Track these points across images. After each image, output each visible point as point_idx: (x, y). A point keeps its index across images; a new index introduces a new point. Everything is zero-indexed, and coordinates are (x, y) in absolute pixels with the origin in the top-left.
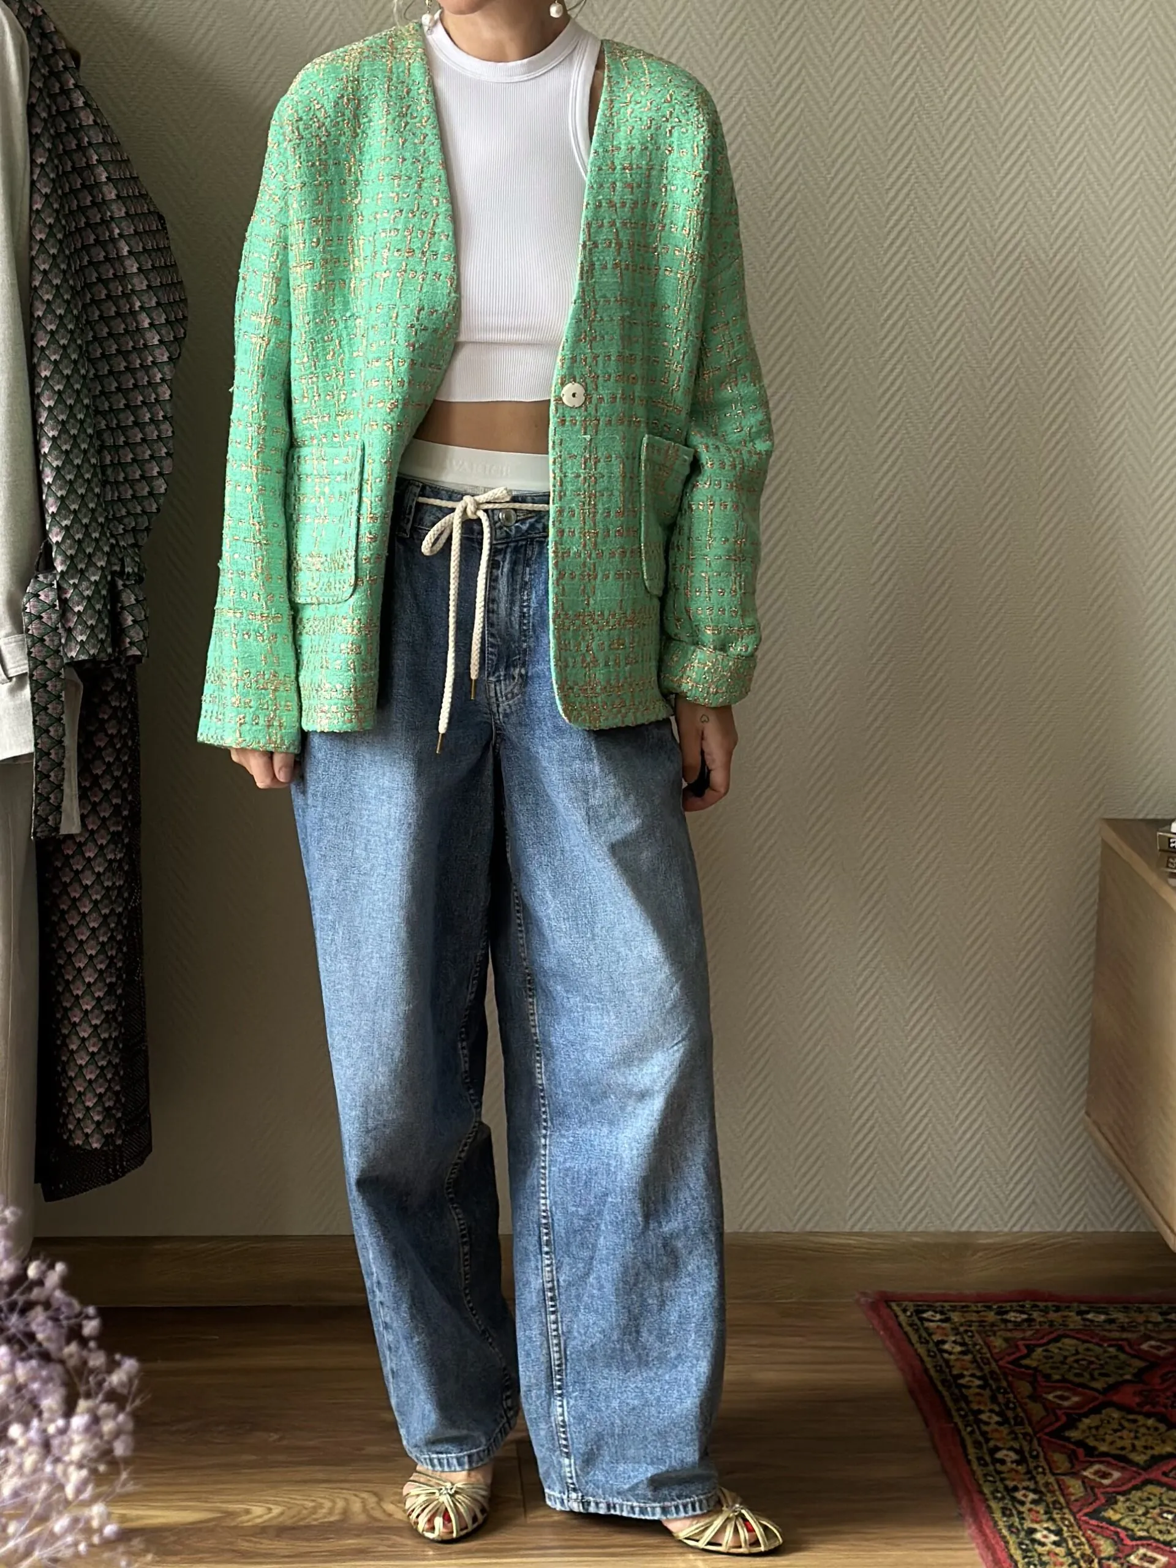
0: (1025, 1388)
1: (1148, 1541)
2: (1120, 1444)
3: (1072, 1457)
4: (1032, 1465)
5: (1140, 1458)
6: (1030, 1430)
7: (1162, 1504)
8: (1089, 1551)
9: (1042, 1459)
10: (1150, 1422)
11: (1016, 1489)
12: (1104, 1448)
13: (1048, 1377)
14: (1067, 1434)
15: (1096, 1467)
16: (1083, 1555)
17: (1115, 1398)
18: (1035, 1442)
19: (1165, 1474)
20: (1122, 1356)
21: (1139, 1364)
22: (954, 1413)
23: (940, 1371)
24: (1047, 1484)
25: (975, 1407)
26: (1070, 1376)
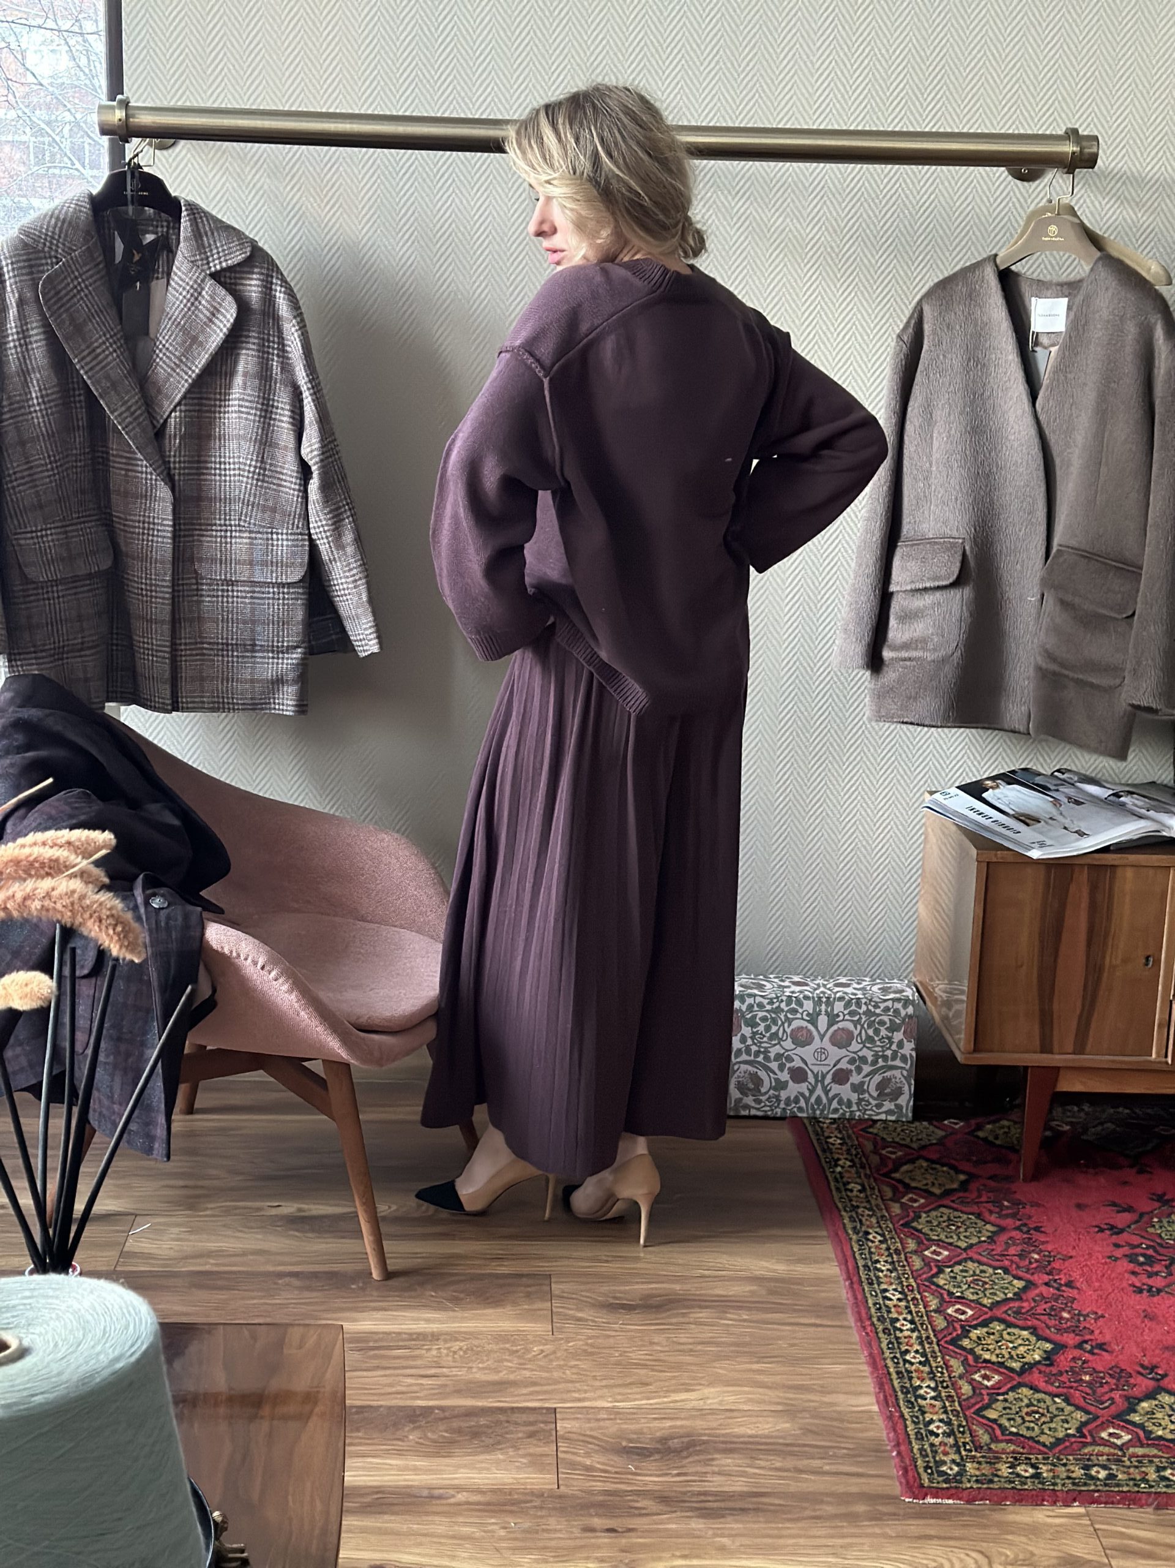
0: (869, 1146)
1: (939, 1243)
2: (925, 1182)
3: (895, 1190)
4: (869, 1193)
5: (937, 1191)
6: (868, 1172)
7: (949, 1219)
8: (900, 1247)
9: (876, 1191)
10: (945, 1169)
11: (858, 1207)
12: (913, 1184)
13: (883, 1139)
14: (893, 1175)
15: (910, 1196)
16: (896, 1250)
17: (924, 1153)
18: (872, 1180)
19: (953, 1201)
20: (931, 1128)
21: (941, 1133)
22: (823, 1160)
23: (817, 1134)
24: (877, 1206)
25: (836, 1156)
26: (897, 1140)
